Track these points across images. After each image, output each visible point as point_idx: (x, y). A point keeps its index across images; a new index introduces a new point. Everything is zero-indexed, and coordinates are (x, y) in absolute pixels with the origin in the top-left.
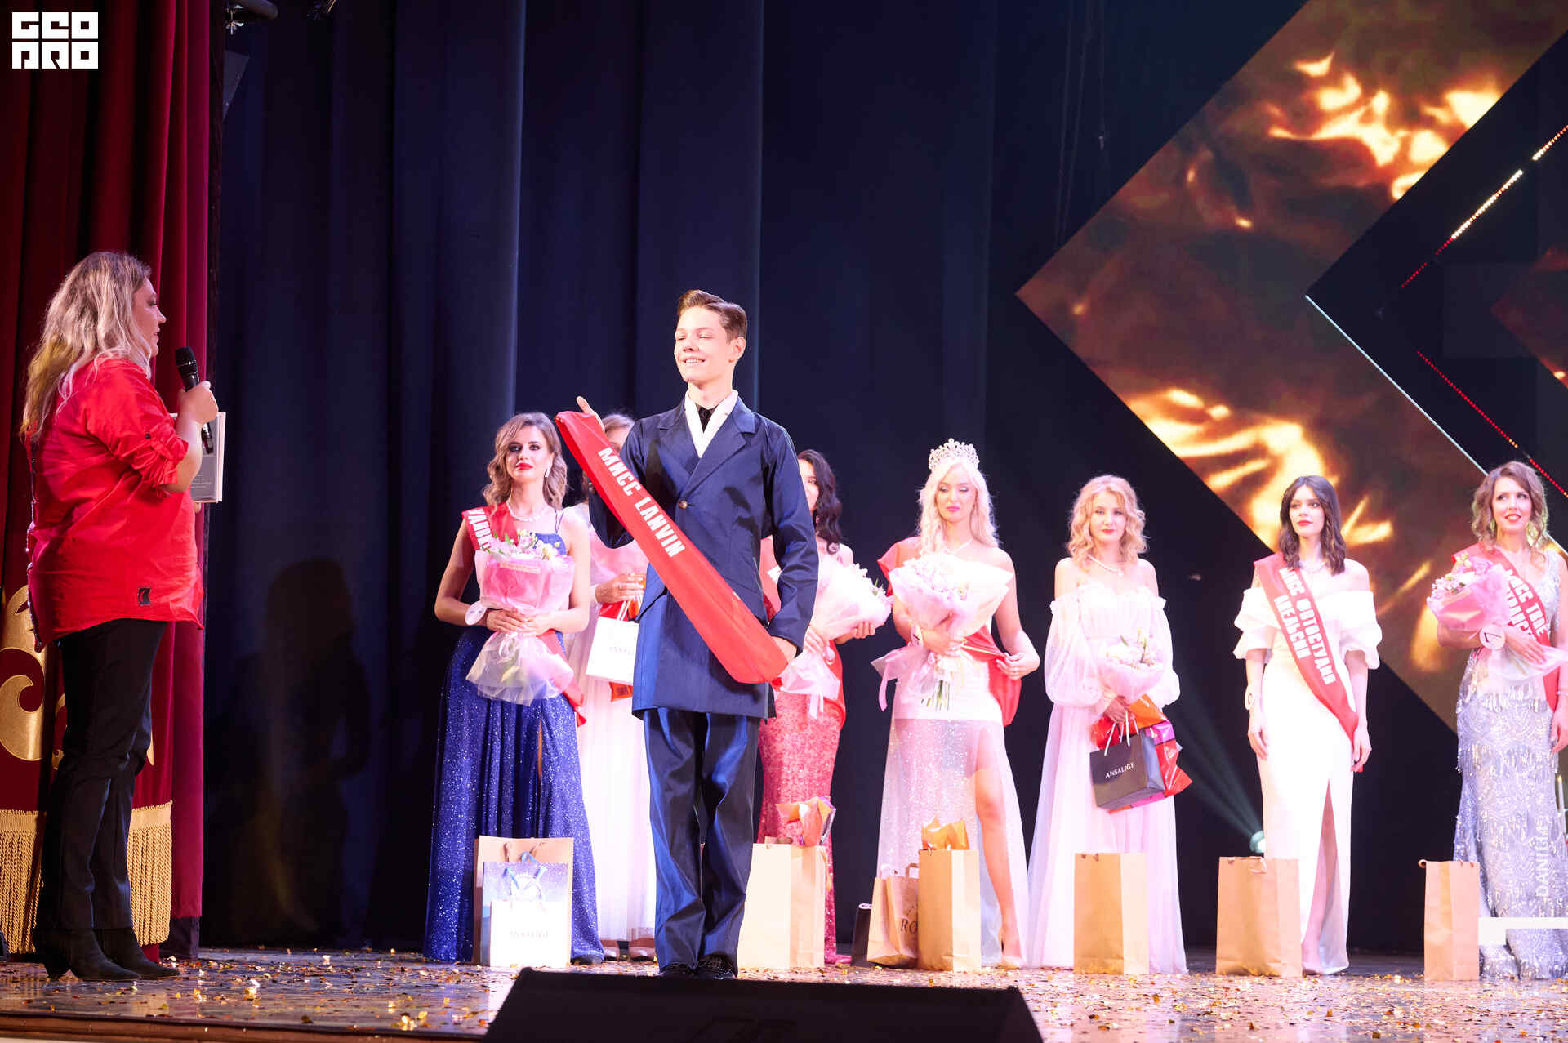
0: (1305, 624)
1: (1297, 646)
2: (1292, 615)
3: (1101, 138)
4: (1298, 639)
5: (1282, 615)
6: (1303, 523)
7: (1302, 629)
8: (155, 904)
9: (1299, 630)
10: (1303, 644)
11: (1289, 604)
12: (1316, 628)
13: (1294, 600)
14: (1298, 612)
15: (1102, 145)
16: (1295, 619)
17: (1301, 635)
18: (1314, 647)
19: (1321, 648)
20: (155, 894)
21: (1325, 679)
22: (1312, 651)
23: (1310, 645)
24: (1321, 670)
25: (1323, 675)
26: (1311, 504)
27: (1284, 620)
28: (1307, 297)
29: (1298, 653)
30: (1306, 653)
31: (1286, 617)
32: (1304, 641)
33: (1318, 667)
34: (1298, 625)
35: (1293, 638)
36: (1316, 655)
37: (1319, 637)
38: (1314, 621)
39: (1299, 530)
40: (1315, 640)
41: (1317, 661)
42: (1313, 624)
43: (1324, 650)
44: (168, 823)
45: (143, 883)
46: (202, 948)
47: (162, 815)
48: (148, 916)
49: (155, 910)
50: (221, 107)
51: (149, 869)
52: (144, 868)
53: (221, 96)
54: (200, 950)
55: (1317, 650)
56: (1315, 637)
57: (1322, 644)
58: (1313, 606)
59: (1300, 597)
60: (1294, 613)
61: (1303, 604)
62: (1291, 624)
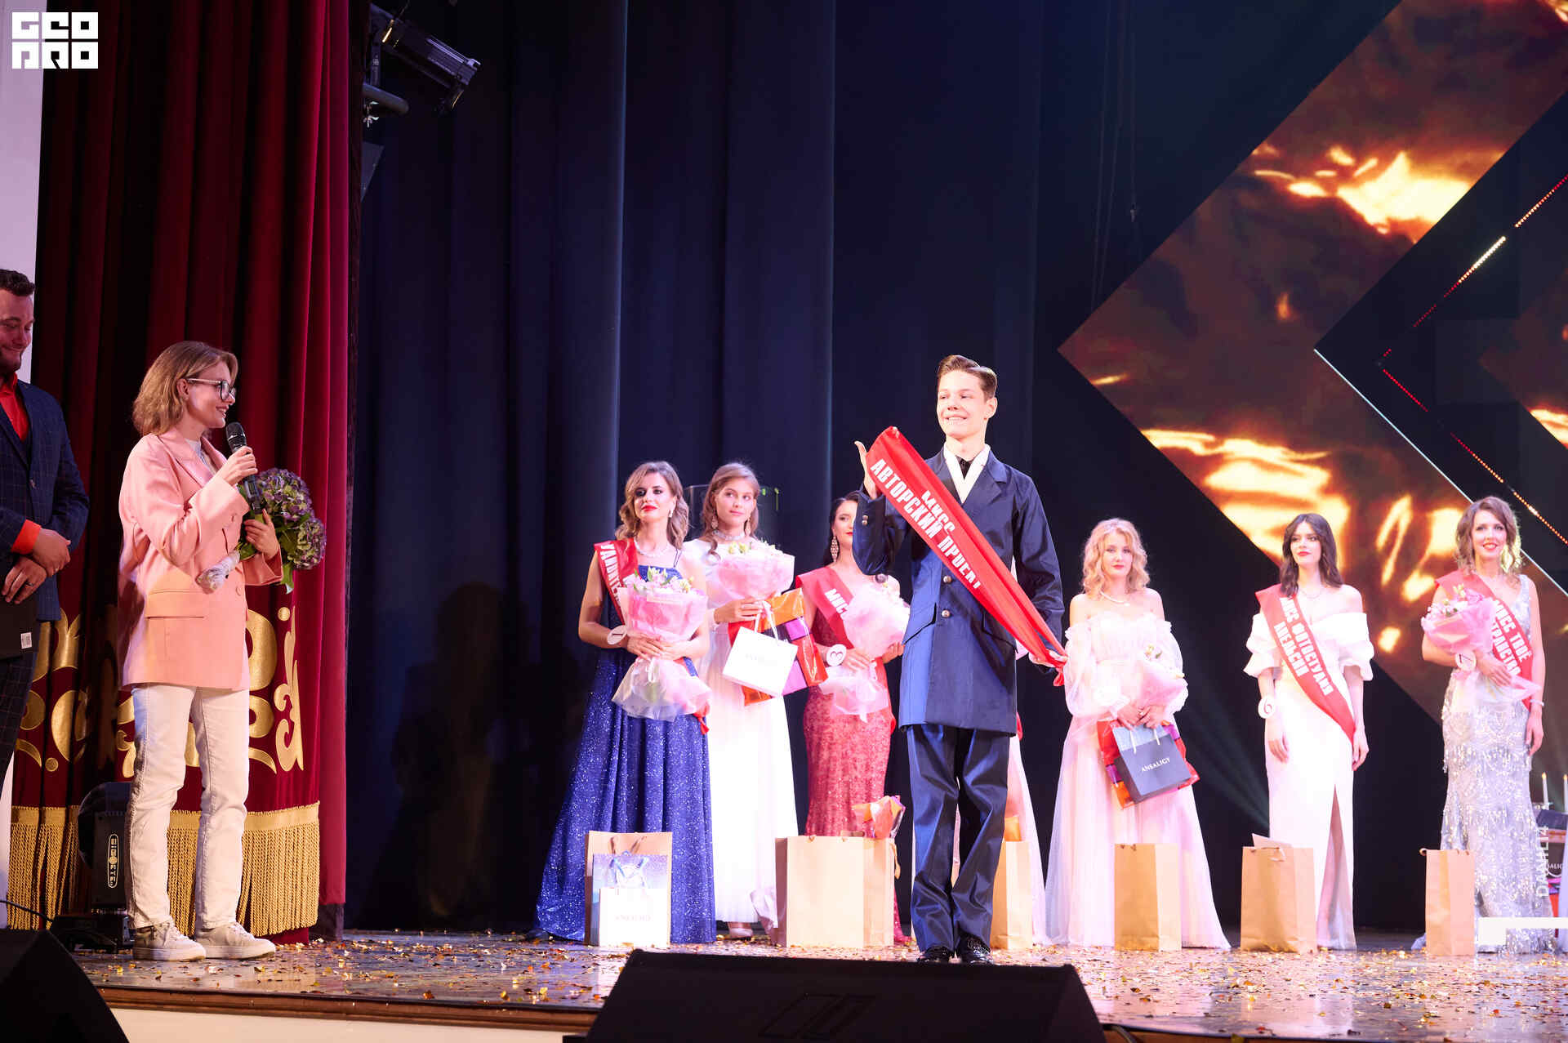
0: (1301, 645)
1: (1296, 665)
2: (1289, 640)
3: (1132, 211)
4: (1296, 659)
5: (1281, 640)
6: (1303, 555)
7: (1298, 650)
8: (305, 892)
9: (1295, 651)
10: (1301, 662)
11: (1286, 630)
12: (1311, 648)
13: (1290, 626)
14: (1294, 636)
15: (1133, 217)
16: (1292, 642)
17: (1298, 655)
18: (1310, 664)
19: (1316, 665)
20: (305, 883)
21: (1323, 690)
22: (1310, 668)
23: (1307, 663)
24: (1320, 684)
25: (1321, 687)
26: (1309, 537)
27: (1283, 645)
28: (1316, 351)
29: (1297, 672)
30: (1305, 670)
31: (1284, 642)
32: (1302, 660)
33: (1317, 680)
34: (1295, 647)
35: (1291, 659)
36: (1314, 670)
37: (1314, 655)
38: (1309, 642)
39: (1299, 560)
40: (1311, 658)
41: (1315, 676)
42: (1308, 645)
43: (1319, 666)
44: (316, 821)
45: (294, 874)
46: (346, 931)
47: (310, 814)
48: (299, 904)
49: (305, 897)
50: (359, 191)
51: (300, 862)
52: (295, 861)
53: (359, 181)
54: (344, 933)
55: (1313, 667)
56: (1310, 655)
57: (1317, 661)
58: (1307, 630)
59: (1295, 622)
60: (1290, 637)
61: (1298, 629)
62: (1289, 648)
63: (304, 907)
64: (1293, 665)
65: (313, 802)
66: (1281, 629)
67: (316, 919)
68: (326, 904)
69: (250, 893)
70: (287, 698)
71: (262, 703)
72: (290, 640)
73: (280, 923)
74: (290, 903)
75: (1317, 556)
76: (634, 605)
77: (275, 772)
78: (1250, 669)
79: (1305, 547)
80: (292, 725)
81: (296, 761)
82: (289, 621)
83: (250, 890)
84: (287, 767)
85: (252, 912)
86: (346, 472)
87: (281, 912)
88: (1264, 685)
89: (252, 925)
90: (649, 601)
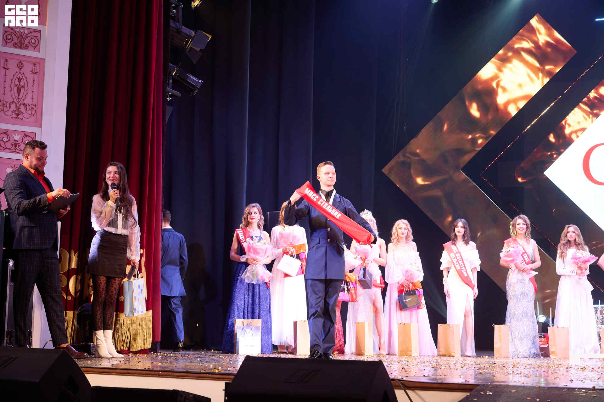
0: (458, 260)
1: (457, 266)
2: (455, 258)
3: (405, 128)
4: (457, 264)
5: (452, 258)
6: (459, 232)
7: (458, 261)
8: (147, 338)
9: (457, 262)
10: (458, 266)
11: (454, 255)
12: (462, 261)
13: (455, 254)
15: (405, 130)
16: (456, 259)
17: (457, 263)
18: (461, 267)
19: (463, 267)
20: (148, 335)
22: (461, 268)
23: (460, 266)
25: (464, 274)
26: (462, 227)
27: (453, 260)
28: (461, 171)
29: (457, 268)
30: (459, 268)
33: (463, 272)
34: (457, 261)
35: (455, 264)
37: (463, 264)
38: (461, 259)
39: (457, 234)
40: (461, 264)
41: (462, 270)
43: (464, 267)
44: (151, 315)
45: (144, 332)
47: (149, 313)
49: (147, 339)
50: (165, 121)
51: (146, 328)
52: (144, 328)
53: (166, 118)
54: (160, 350)
55: (462, 267)
57: (463, 266)
58: (461, 256)
59: (457, 253)
61: (458, 255)
62: (455, 260)
63: (147, 342)
64: (456, 266)
65: (150, 310)
66: (452, 255)
67: (151, 346)
68: (154, 341)
69: (130, 338)
72: (143, 259)
73: (140, 347)
74: (143, 341)
75: (463, 233)
76: (249, 248)
78: (441, 268)
79: (460, 230)
83: (130, 337)
85: (131, 344)
87: (140, 344)
88: (445, 273)
89: (131, 348)
90: (254, 247)
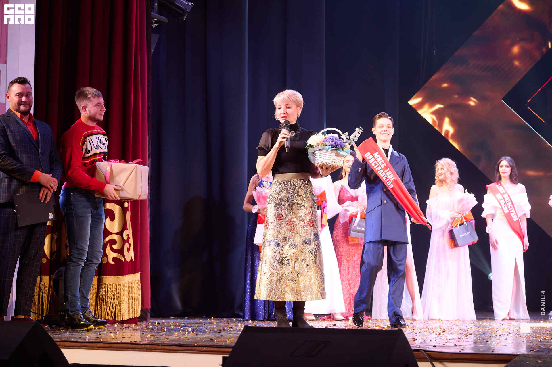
0: (506, 202)
1: (504, 209)
2: (502, 199)
3: (434, 51)
4: (505, 207)
5: (499, 200)
6: (504, 173)
7: (505, 203)
8: (136, 305)
9: (505, 204)
10: (506, 208)
11: (501, 196)
12: (511, 203)
14: (504, 198)
15: (435, 53)
16: (503, 200)
17: (505, 205)
18: (510, 209)
20: (136, 302)
21: (514, 219)
22: (509, 211)
23: (508, 209)
24: (513, 217)
25: (513, 218)
26: (507, 166)
27: (500, 201)
28: (502, 101)
29: (505, 212)
30: (507, 211)
31: (500, 200)
32: (507, 207)
33: (512, 216)
34: (505, 202)
35: (503, 207)
36: (511, 212)
37: (512, 206)
38: (510, 201)
39: (502, 175)
40: (510, 207)
41: (511, 214)
42: (509, 202)
43: (514, 210)
44: (139, 279)
45: (132, 298)
46: (151, 318)
47: (137, 276)
48: (133, 309)
49: (136, 307)
50: (151, 51)
51: (134, 294)
52: (132, 294)
53: (150, 47)
54: (151, 319)
55: (511, 210)
56: (510, 206)
57: (513, 208)
58: (509, 196)
59: (504, 194)
60: (503, 198)
61: (505, 196)
62: (502, 202)
63: (135, 310)
65: (138, 272)
66: (499, 196)
67: (140, 314)
68: (144, 309)
69: (116, 305)
70: (128, 235)
71: (119, 237)
72: (128, 214)
73: (127, 316)
74: (130, 309)
75: (509, 173)
76: (259, 197)
77: (124, 262)
78: (484, 215)
79: (505, 170)
80: (130, 245)
81: (132, 258)
82: (128, 207)
84: (128, 260)
85: (117, 313)
86: (148, 153)
87: (127, 312)
88: (489, 221)
89: (117, 317)
90: (263, 195)
